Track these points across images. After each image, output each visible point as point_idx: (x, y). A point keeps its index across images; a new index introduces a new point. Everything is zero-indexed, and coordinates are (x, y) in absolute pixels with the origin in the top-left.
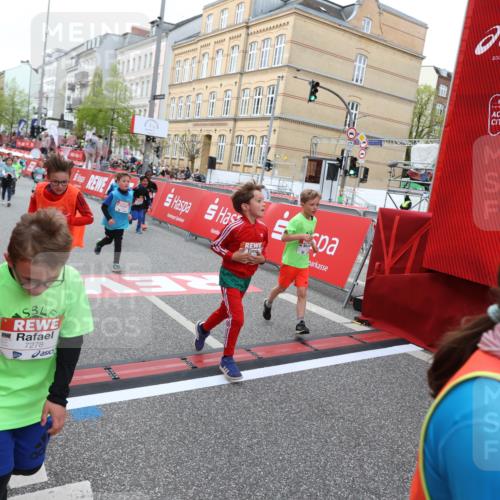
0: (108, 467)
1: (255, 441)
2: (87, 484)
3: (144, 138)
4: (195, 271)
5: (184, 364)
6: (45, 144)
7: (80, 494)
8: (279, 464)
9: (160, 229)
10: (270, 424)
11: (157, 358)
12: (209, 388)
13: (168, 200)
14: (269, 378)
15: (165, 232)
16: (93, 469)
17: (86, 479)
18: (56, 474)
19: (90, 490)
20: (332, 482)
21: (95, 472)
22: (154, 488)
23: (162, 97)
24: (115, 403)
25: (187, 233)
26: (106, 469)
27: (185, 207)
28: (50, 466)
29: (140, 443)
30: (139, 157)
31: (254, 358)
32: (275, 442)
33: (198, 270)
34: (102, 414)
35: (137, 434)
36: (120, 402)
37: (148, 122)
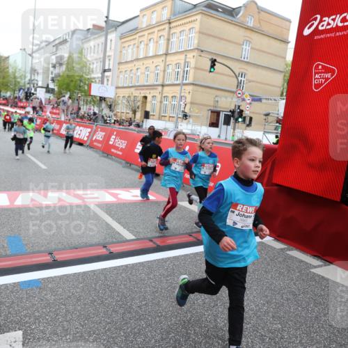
0: (37, 321)
1: (143, 303)
2: (20, 333)
3: (98, 98)
4: (125, 187)
5: (104, 250)
7: (13, 340)
8: (158, 319)
9: (106, 160)
10: (157, 292)
11: (87, 246)
12: (119, 267)
13: (112, 140)
14: (163, 259)
15: (110, 161)
16: (27, 322)
17: (19, 329)
19: (21, 337)
20: (193, 332)
21: (27, 325)
22: (65, 336)
23: (109, 70)
24: (51, 277)
25: (124, 162)
26: (35, 323)
27: (122, 144)
29: (63, 305)
31: (155, 246)
32: (158, 304)
33: (127, 187)
34: (40, 285)
35: (62, 299)
36: (55, 277)
37: (100, 87)
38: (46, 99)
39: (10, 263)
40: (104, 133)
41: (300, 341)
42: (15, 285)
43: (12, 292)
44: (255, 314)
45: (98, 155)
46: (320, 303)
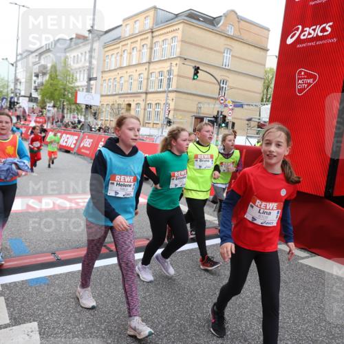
0: (50, 313)
1: (147, 294)
2: (35, 324)
3: (84, 107)
6: (18, 113)
7: (30, 330)
16: (40, 314)
17: (34, 321)
18: (15, 319)
19: (37, 327)
20: (196, 317)
21: (41, 317)
22: (79, 325)
23: (95, 79)
24: (57, 275)
26: (48, 315)
28: (12, 314)
30: (82, 119)
34: (48, 282)
35: (70, 293)
36: (61, 274)
37: (86, 95)
38: (29, 108)
39: (16, 263)
40: (92, 140)
41: (293, 321)
42: (23, 282)
43: (22, 289)
44: (251, 300)
45: (86, 162)
46: (309, 289)
